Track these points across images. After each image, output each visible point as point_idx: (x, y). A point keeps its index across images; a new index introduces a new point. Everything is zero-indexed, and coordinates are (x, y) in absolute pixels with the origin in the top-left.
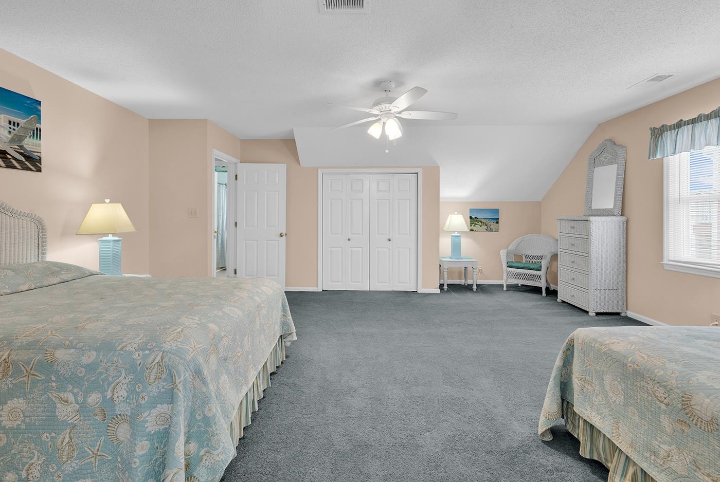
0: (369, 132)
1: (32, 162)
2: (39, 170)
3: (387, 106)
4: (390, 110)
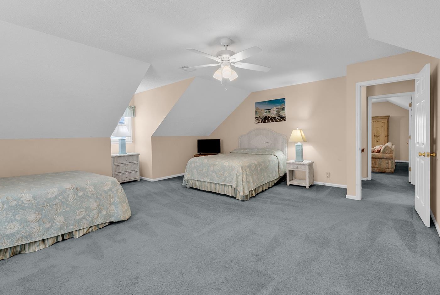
0: (238, 76)
1: (283, 118)
2: (285, 120)
3: (227, 56)
4: (229, 60)
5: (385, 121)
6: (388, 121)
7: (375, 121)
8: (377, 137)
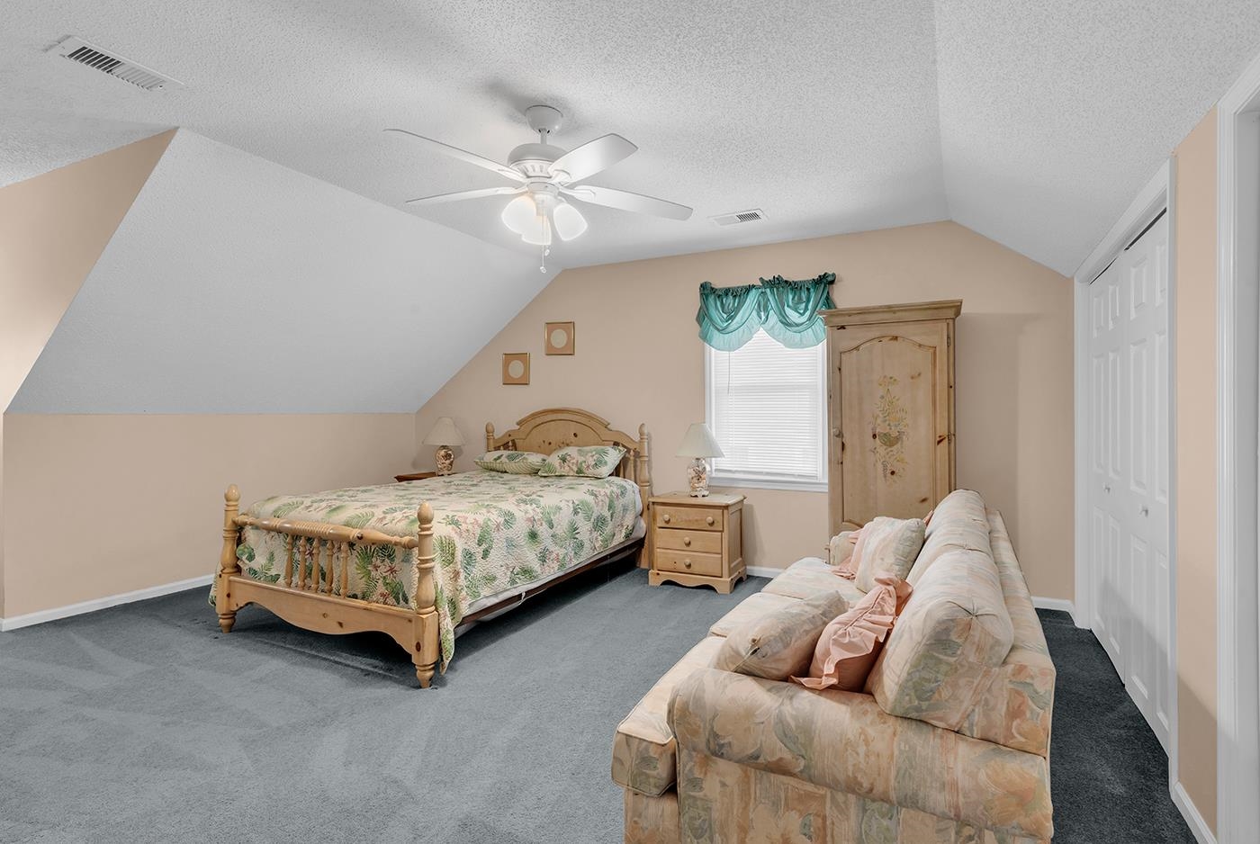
5: (935, 336)
6: (951, 341)
7: (880, 339)
8: (890, 441)
